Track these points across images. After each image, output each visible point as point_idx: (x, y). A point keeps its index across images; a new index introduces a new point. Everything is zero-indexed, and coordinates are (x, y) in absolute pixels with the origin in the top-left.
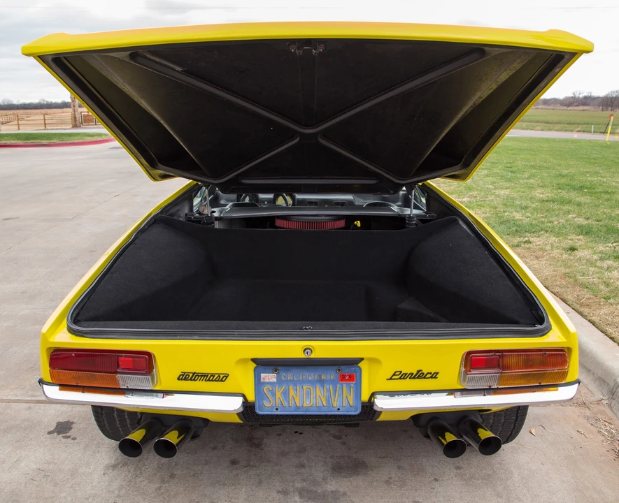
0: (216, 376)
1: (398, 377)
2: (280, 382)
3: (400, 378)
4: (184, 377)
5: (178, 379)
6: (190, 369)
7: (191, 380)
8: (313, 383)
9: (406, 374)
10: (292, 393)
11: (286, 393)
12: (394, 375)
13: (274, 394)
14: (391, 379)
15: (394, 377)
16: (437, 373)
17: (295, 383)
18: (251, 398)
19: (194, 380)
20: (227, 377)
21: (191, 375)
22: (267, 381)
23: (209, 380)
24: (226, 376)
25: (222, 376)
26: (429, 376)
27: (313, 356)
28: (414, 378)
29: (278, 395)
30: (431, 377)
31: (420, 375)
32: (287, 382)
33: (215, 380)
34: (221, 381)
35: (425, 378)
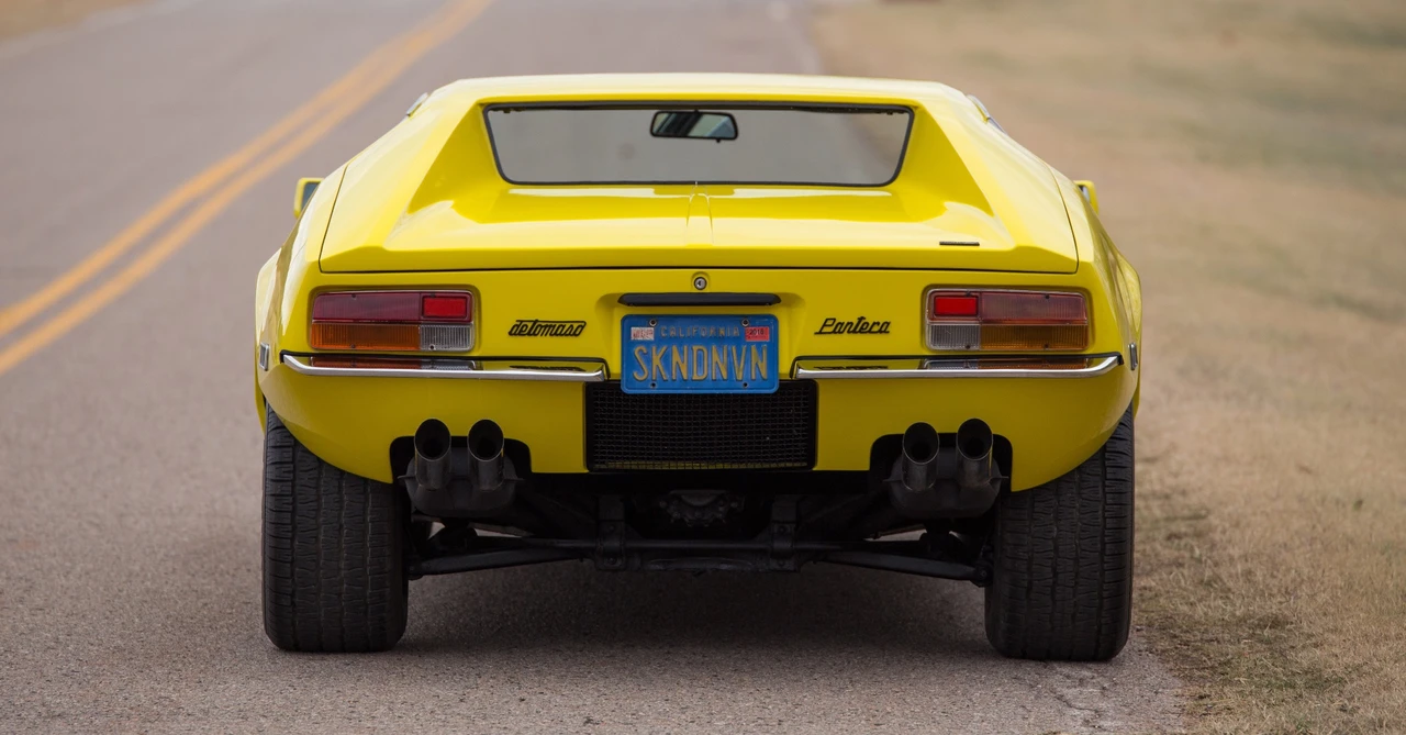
0: (568, 325)
1: (831, 329)
2: (659, 340)
3: (834, 332)
4: (519, 330)
5: (510, 333)
6: (529, 315)
7: (529, 334)
8: (707, 341)
9: (842, 324)
10: (676, 358)
11: (666, 359)
12: (825, 325)
13: (649, 361)
14: (820, 333)
15: (826, 330)
16: (888, 324)
17: (679, 341)
18: (616, 368)
19: (534, 334)
20: (583, 327)
21: (530, 325)
22: (640, 339)
23: (556, 334)
24: (582, 325)
25: (575, 325)
26: (876, 328)
27: (707, 290)
28: (854, 332)
29: (656, 360)
30: (880, 331)
31: (861, 327)
32: (671, 340)
33: (565, 334)
34: (575, 335)
35: (870, 332)
